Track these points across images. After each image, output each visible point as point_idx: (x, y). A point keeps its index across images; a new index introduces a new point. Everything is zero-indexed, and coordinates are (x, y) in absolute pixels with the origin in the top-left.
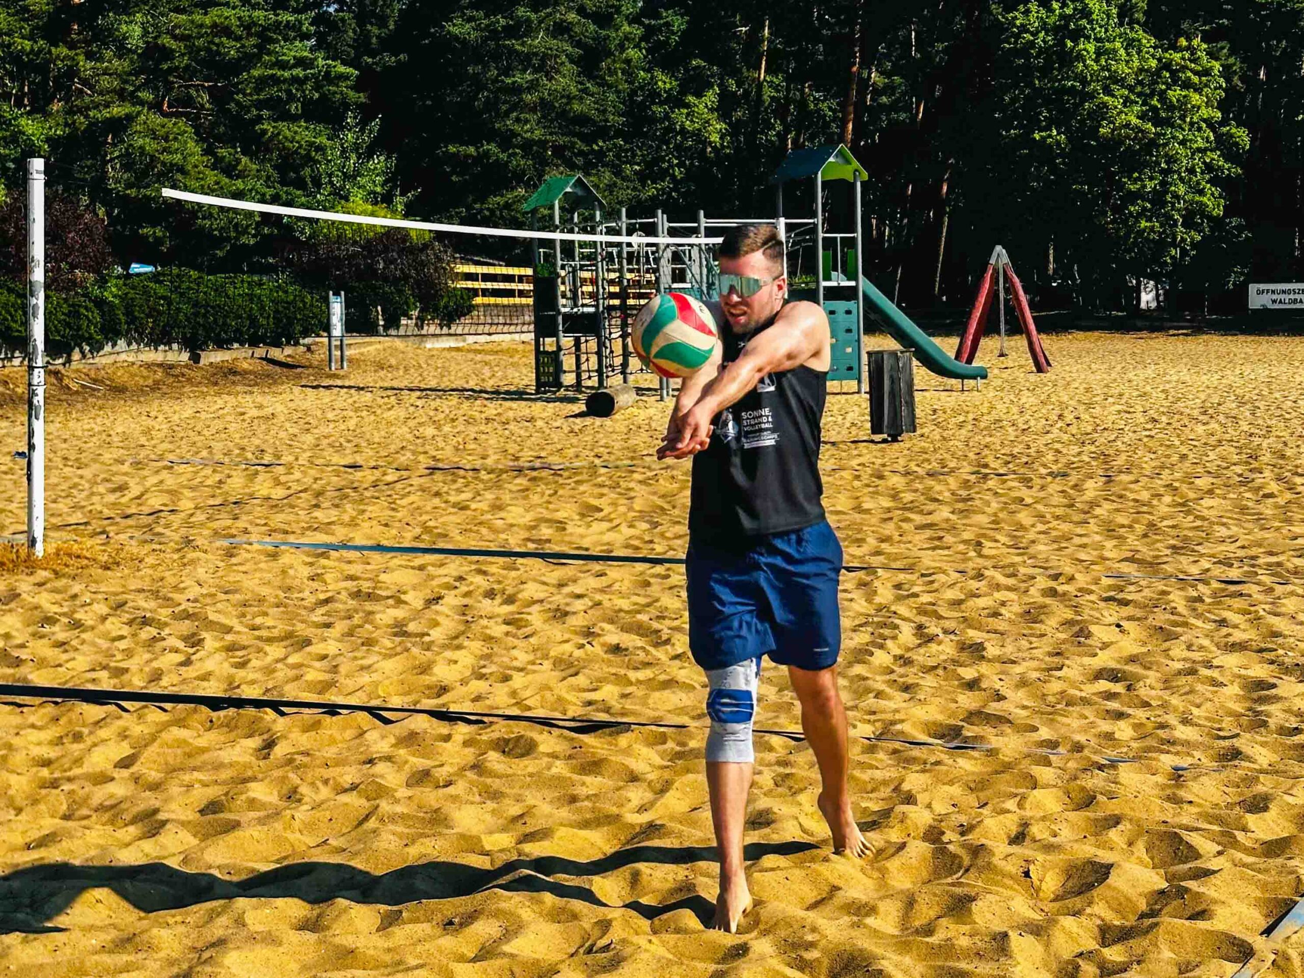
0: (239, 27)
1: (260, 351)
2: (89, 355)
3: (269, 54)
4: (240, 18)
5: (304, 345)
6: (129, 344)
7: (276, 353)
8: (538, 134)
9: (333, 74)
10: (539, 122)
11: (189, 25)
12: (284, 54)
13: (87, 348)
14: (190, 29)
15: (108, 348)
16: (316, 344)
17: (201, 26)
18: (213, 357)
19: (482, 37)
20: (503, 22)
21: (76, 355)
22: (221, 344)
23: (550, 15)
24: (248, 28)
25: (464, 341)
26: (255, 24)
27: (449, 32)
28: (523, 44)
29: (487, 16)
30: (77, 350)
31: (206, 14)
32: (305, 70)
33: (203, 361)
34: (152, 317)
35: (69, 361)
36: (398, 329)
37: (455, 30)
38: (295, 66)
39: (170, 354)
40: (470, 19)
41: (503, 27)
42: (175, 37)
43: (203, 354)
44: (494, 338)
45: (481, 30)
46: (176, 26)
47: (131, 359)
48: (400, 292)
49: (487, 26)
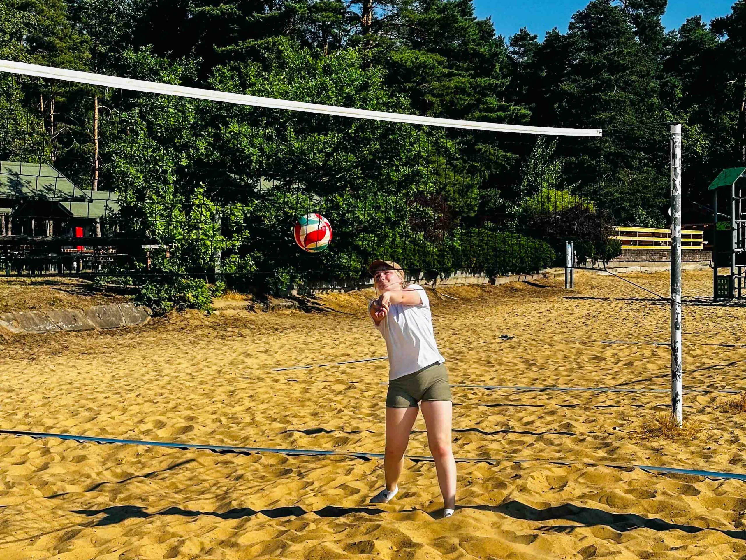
0: (469, 88)
1: (522, 278)
2: (444, 280)
3: (483, 104)
4: (470, 83)
5: (542, 274)
6: (462, 273)
7: (529, 278)
8: (613, 149)
9: (519, 114)
10: (613, 142)
11: (441, 88)
12: (492, 104)
13: (443, 275)
14: (442, 90)
15: (452, 275)
16: (548, 273)
17: (448, 88)
18: (501, 281)
19: (581, 91)
20: (594, 82)
21: (438, 279)
22: (504, 273)
23: (622, 76)
24: (474, 88)
25: (616, 271)
26: (479, 86)
27: (562, 89)
28: (606, 95)
29: (584, 79)
30: (439, 276)
31: (450, 81)
32: (504, 112)
33: (497, 283)
34: (475, 257)
35: (435, 283)
36: (585, 264)
37: (566, 88)
38: (498, 110)
39: (480, 279)
40: (574, 81)
41: (594, 85)
42: (433, 95)
43: (497, 279)
44: (629, 270)
45: (581, 87)
46: (434, 89)
47: (462, 282)
48: (586, 242)
49: (584, 85)
